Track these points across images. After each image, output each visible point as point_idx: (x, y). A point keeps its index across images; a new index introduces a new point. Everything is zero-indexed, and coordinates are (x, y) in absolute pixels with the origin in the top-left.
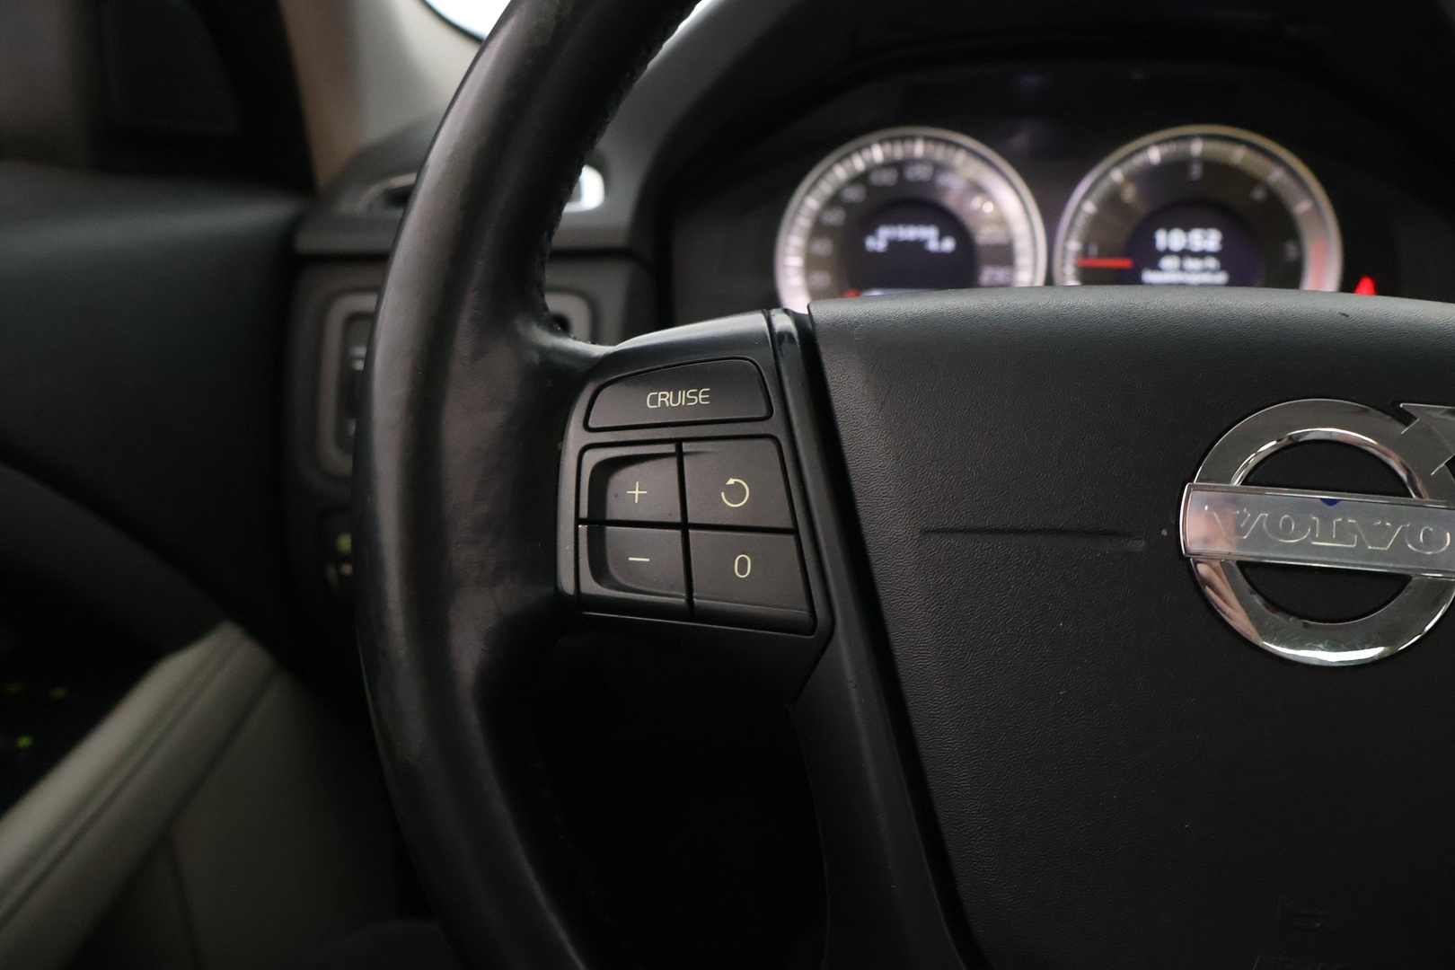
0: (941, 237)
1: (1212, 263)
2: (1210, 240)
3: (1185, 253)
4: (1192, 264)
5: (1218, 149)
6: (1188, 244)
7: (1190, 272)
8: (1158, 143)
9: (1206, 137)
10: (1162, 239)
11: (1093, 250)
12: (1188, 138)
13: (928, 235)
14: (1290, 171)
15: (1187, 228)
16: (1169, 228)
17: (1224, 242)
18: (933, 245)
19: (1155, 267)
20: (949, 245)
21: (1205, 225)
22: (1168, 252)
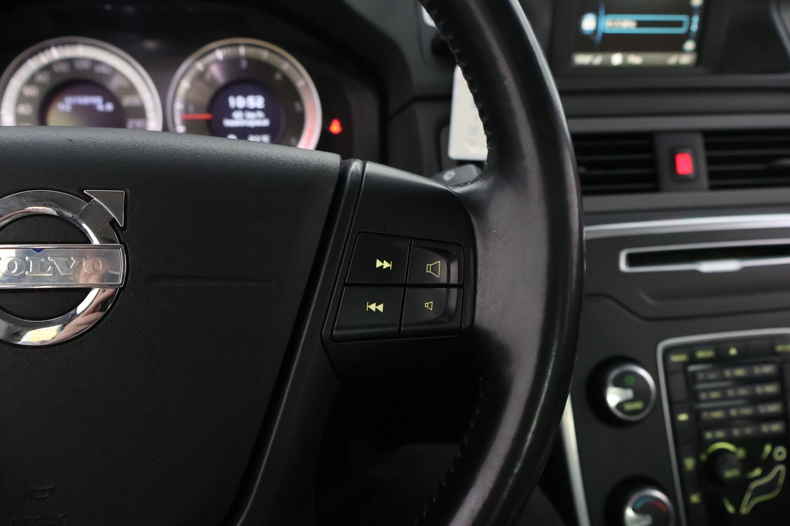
0: (105, 103)
1: (261, 114)
2: (257, 101)
3: (245, 109)
4: (250, 115)
5: (253, 51)
6: (246, 104)
7: (249, 119)
8: (221, 47)
9: (247, 45)
10: (233, 102)
11: (191, 108)
12: (237, 45)
13: (97, 101)
14: (292, 65)
15: (245, 95)
16: (235, 96)
17: (266, 103)
18: (100, 107)
19: (230, 117)
20: (110, 107)
21: (255, 93)
22: (236, 109)
